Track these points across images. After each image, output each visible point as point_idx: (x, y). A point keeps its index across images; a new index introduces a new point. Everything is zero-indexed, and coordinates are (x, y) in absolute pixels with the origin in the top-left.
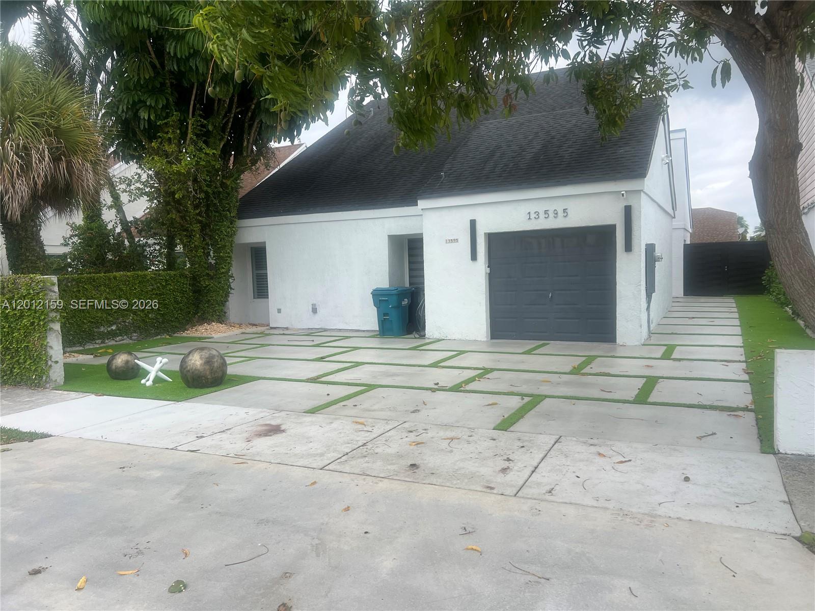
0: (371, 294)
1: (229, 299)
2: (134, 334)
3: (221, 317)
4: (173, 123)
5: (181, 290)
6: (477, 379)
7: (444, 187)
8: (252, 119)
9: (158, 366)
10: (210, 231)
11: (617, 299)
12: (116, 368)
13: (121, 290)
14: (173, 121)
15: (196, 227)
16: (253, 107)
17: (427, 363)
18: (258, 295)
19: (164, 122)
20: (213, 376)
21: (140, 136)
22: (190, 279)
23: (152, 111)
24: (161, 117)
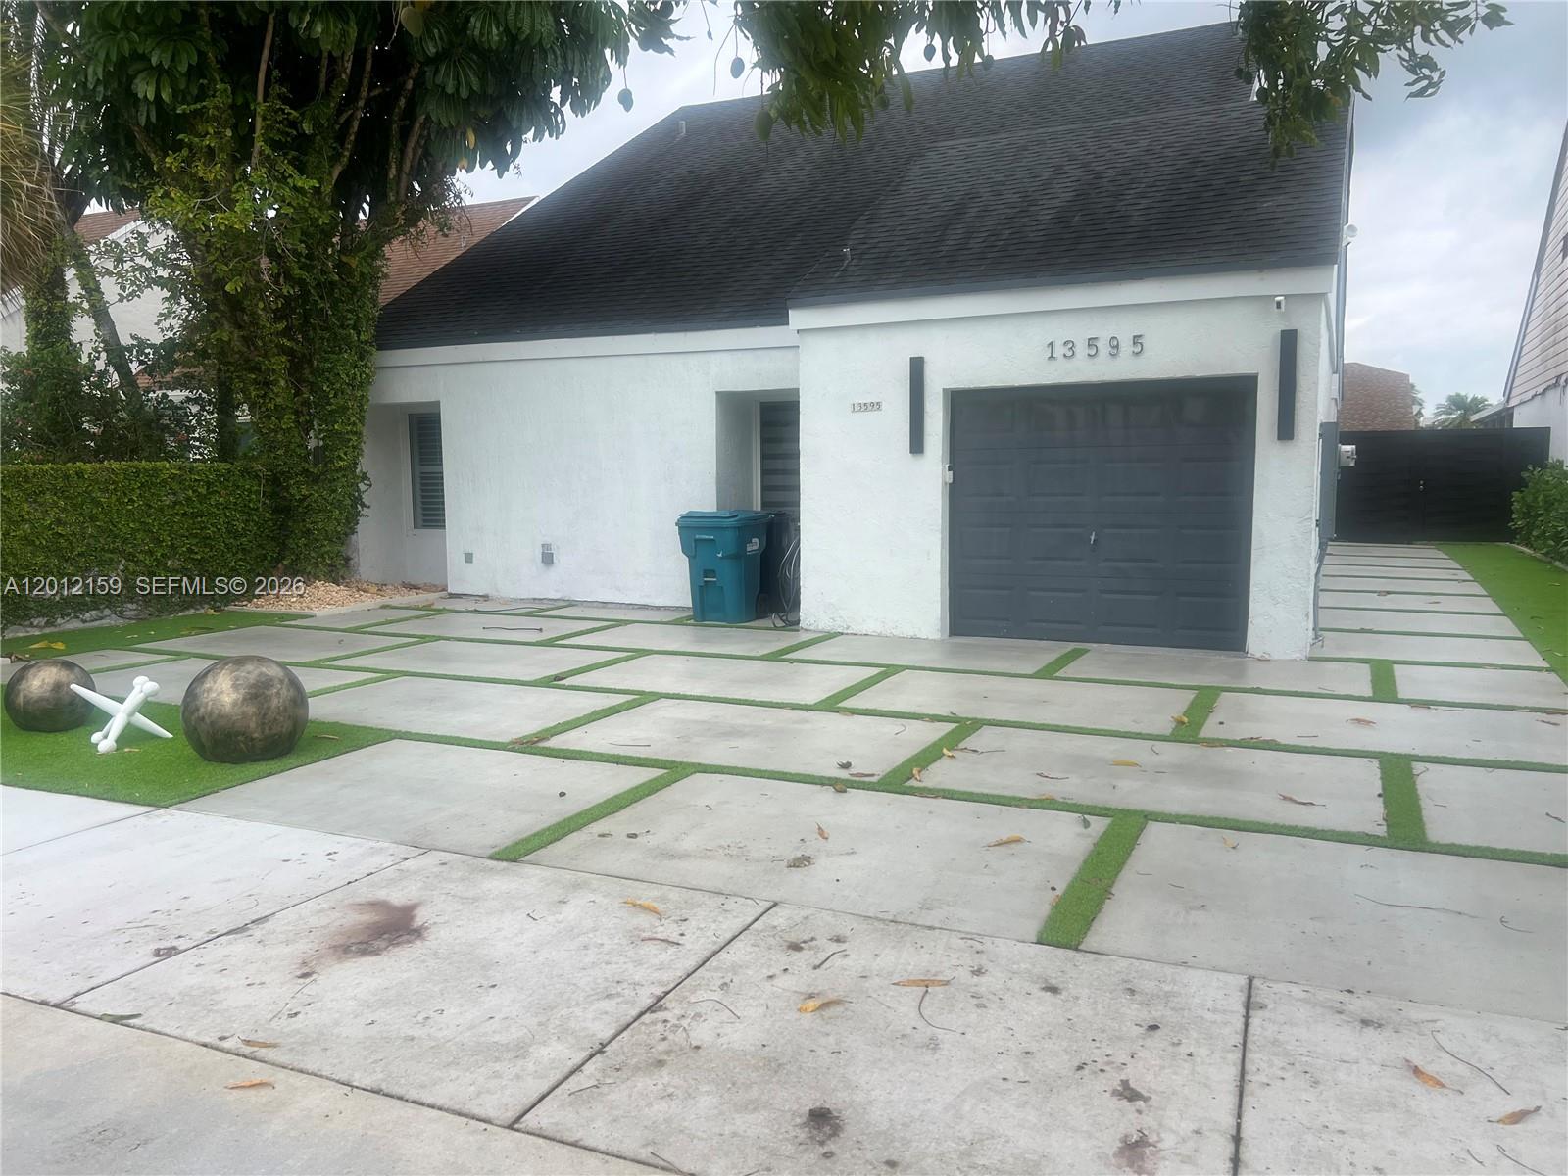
0: (677, 525)
1: (359, 528)
2: (130, 605)
3: (337, 569)
4: (216, 113)
5: (245, 506)
6: (945, 751)
7: (851, 279)
8: (410, 114)
9: (134, 698)
10: (311, 373)
11: (1253, 551)
12: (27, 702)
13: (98, 503)
14: (217, 108)
15: (280, 363)
16: (410, 85)
17: (811, 700)
18: (425, 521)
19: (193, 107)
20: (267, 731)
21: (142, 143)
22: (267, 480)
23: (165, 81)
24: (189, 98)
